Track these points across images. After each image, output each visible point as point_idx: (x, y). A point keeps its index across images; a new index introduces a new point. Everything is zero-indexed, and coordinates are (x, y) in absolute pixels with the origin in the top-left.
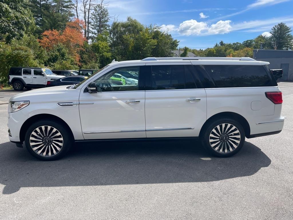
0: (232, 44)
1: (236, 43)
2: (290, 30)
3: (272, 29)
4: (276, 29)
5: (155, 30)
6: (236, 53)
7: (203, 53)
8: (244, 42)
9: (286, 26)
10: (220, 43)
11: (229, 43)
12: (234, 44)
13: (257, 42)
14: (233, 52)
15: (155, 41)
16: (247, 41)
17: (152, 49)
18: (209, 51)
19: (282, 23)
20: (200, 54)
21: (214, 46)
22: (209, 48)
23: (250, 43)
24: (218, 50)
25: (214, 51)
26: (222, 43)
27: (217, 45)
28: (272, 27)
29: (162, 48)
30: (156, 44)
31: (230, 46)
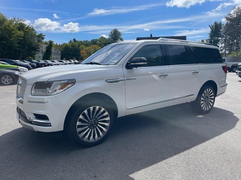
0: (83, 41)
1: (86, 41)
2: (121, 34)
3: (110, 33)
4: (113, 32)
5: (20, 22)
6: (88, 49)
7: (61, 47)
8: (91, 40)
9: (118, 31)
10: (73, 40)
11: (81, 40)
12: (84, 41)
13: (101, 41)
14: (85, 47)
15: (21, 33)
16: (94, 40)
17: (19, 40)
18: (66, 46)
19: (116, 29)
20: (58, 47)
21: (69, 42)
22: (65, 43)
23: (96, 42)
24: (72, 45)
25: (69, 46)
26: (74, 40)
27: (71, 41)
28: (110, 31)
29: (28, 40)
30: (23, 35)
31: (81, 43)
